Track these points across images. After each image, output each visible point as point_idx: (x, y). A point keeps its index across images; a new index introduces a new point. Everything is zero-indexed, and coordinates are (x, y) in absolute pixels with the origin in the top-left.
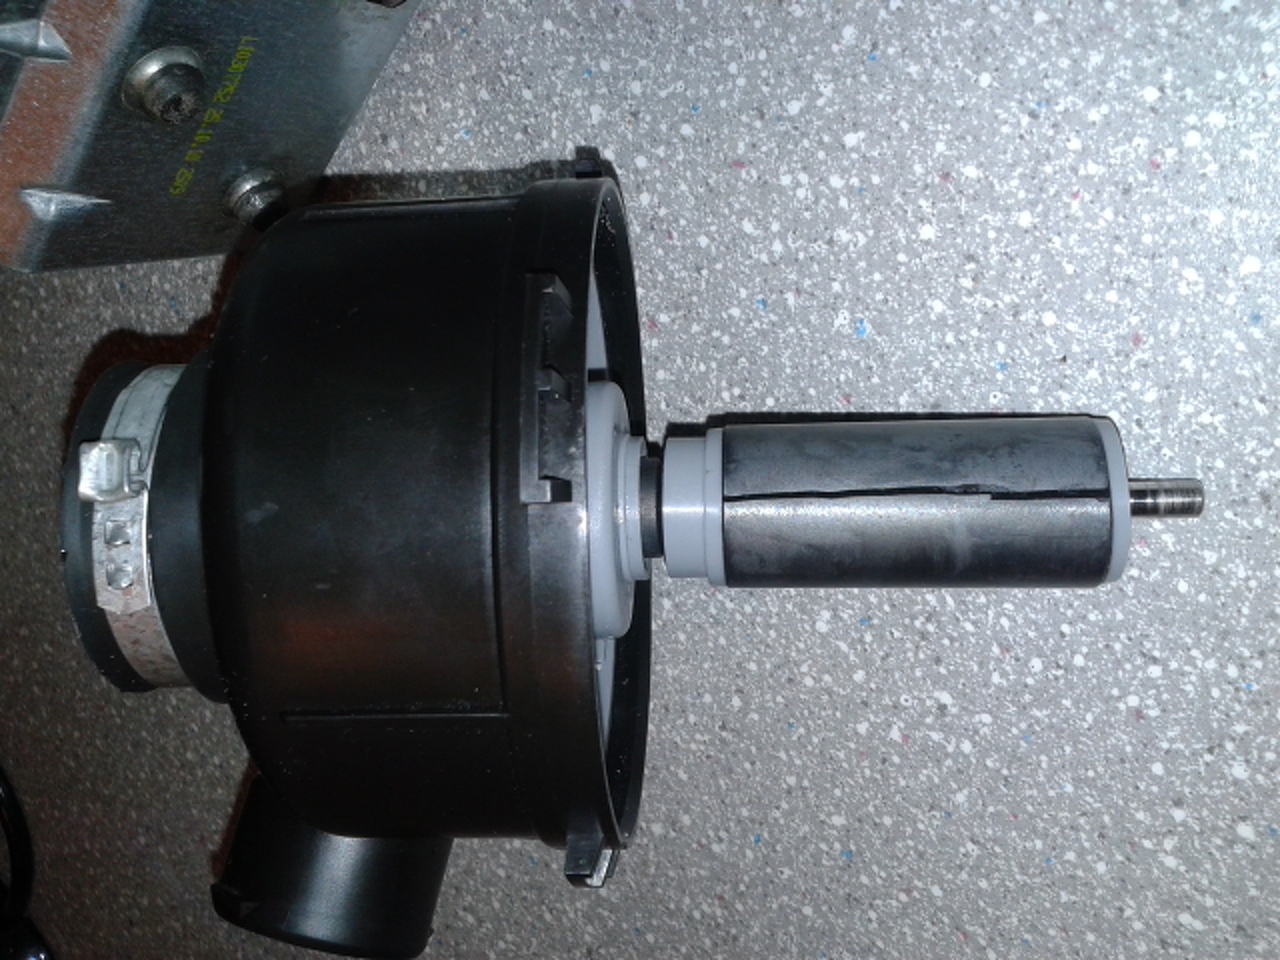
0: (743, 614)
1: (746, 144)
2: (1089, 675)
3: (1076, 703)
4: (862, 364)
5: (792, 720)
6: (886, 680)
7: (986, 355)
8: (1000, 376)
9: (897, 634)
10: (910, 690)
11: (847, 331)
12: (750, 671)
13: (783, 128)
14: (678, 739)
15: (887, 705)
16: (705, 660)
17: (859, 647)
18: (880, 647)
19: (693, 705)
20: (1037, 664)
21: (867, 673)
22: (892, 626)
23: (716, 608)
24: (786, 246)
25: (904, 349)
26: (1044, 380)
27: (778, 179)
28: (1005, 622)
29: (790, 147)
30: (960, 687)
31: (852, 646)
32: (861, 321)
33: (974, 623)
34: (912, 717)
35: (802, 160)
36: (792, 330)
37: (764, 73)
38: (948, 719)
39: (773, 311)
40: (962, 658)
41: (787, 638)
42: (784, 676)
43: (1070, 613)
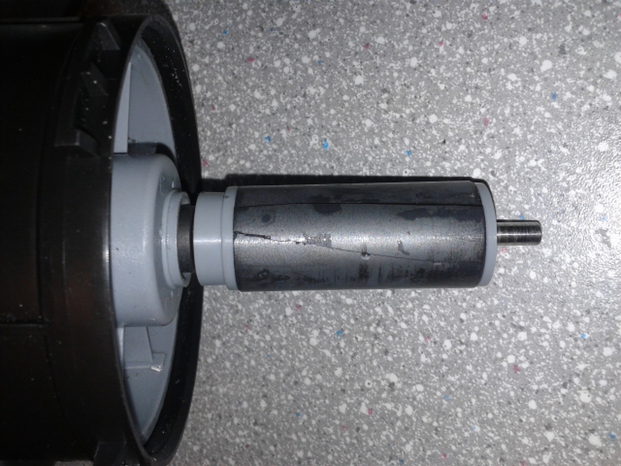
0: (265, 342)
1: (254, 48)
2: (482, 346)
3: (475, 367)
4: (328, 166)
5: (298, 411)
6: (355, 371)
7: (399, 148)
8: (407, 159)
9: (360, 338)
10: (371, 376)
11: (318, 147)
12: (270, 381)
13: (274, 35)
14: (228, 437)
15: (357, 390)
16: (242, 378)
17: (337, 352)
18: (350, 348)
19: (237, 411)
20: (448, 344)
21: (343, 369)
22: (356, 333)
23: (248, 340)
24: (280, 102)
25: (351, 152)
26: (434, 157)
27: (273, 64)
28: (425, 318)
29: (279, 44)
30: (402, 368)
31: (333, 351)
32: (325, 140)
33: (406, 322)
34: (373, 395)
35: (286, 51)
36: (286, 152)
37: (262, 6)
38: (396, 393)
39: (274, 142)
40: (401, 348)
41: (292, 353)
42: (292, 380)
43: (464, 305)
